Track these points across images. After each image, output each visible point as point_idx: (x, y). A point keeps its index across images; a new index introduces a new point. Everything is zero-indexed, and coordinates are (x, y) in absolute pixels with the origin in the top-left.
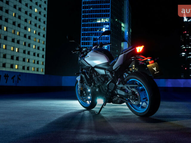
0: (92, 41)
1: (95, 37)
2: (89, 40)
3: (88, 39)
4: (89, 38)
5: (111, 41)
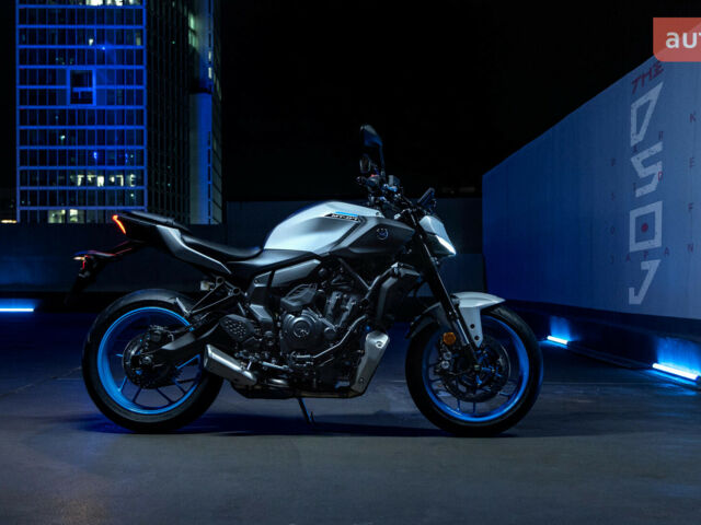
0: (68, 87)
1: (81, 69)
2: (53, 82)
3: (48, 77)
4: (53, 72)
5: (149, 87)
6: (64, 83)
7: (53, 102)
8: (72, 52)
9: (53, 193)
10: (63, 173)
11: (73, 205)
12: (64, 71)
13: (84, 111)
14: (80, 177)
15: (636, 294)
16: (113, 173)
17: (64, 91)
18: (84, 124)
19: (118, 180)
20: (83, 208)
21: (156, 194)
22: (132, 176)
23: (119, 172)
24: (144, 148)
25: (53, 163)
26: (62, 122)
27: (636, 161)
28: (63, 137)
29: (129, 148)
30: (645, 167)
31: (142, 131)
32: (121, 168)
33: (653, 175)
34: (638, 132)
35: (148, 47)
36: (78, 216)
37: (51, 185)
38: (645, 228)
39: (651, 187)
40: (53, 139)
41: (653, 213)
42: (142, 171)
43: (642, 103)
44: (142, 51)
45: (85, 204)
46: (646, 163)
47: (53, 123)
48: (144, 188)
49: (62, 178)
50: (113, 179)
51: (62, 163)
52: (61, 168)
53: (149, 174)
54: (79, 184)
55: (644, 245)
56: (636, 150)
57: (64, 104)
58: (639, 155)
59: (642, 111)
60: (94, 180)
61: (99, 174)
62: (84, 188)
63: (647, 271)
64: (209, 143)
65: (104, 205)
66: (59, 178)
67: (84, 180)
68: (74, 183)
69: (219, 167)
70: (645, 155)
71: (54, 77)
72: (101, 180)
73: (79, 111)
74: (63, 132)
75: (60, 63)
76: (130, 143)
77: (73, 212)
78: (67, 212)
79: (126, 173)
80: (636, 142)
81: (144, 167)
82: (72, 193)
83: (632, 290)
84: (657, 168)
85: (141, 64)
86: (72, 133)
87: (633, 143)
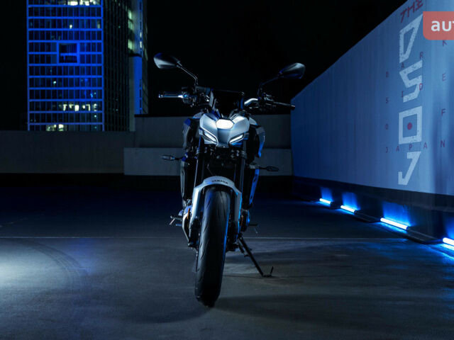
0: (57, 53)
1: (65, 42)
2: (49, 50)
3: (46, 47)
4: (49, 44)
5: (105, 53)
6: (55, 51)
7: (49, 62)
8: (60, 32)
9: (49, 115)
10: (55, 103)
11: (61, 122)
12: (55, 44)
13: (67, 67)
14: (65, 106)
15: (404, 177)
16: (84, 103)
17: (55, 55)
18: (67, 74)
19: (87, 107)
20: (66, 124)
21: (109, 116)
22: (95, 105)
23: (87, 103)
24: (102, 88)
25: (49, 98)
26: (54, 74)
27: (404, 74)
28: (55, 82)
29: (94, 88)
30: (410, 79)
31: (101, 78)
32: (89, 100)
33: (416, 85)
34: (405, 53)
35: (104, 29)
36: (64, 128)
37: (48, 110)
38: (410, 126)
39: (415, 95)
40: (49, 83)
41: (416, 115)
42: (101, 102)
43: (407, 30)
44: (100, 32)
45: (67, 122)
46: (411, 76)
47: (49, 74)
48: (102, 112)
49: (54, 106)
50: (84, 107)
51: (54, 97)
52: (54, 100)
53: (105, 103)
54: (64, 109)
55: (409, 140)
56: (403, 66)
57: (56, 63)
58: (406, 70)
59: (408, 35)
60: (73, 107)
61: (76, 103)
62: (67, 112)
63: (411, 160)
64: (140, 86)
65: (79, 121)
66: (53, 106)
67: (67, 107)
68: (61, 109)
69: (147, 100)
70: (410, 70)
71: (50, 47)
72: (77, 108)
73: (64, 67)
74: (55, 79)
75: (53, 39)
76: (94, 85)
77: (61, 126)
78: (58, 126)
79: (92, 104)
80: (404, 60)
81: (102, 100)
82: (60, 115)
83: (400, 174)
84: (418, 80)
85: (100, 39)
86: (60, 80)
87: (401, 60)
